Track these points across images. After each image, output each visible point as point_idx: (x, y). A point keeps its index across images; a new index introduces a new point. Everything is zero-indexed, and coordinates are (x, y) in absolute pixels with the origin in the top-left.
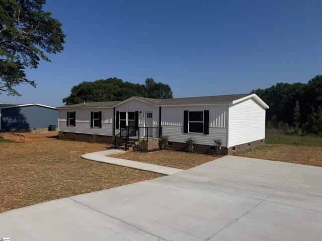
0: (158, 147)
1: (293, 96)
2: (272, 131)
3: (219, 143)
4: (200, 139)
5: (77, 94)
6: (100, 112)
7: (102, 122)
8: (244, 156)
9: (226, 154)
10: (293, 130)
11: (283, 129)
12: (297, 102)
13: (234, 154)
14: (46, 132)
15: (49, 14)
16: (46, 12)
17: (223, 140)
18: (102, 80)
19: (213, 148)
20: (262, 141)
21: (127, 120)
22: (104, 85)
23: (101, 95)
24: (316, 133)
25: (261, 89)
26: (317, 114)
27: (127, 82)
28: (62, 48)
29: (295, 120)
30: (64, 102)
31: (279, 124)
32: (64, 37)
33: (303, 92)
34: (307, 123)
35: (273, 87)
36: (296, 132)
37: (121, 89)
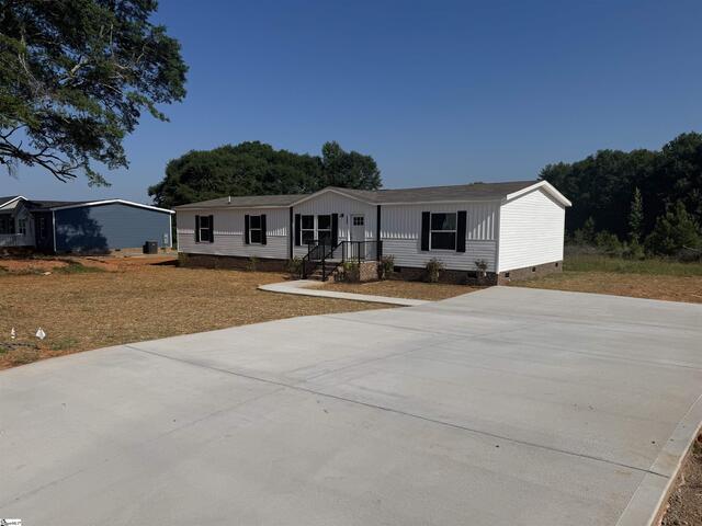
0: (375, 276)
1: (630, 178)
2: (583, 250)
3: (483, 266)
4: (449, 260)
5: (181, 177)
6: (264, 217)
7: (268, 233)
8: (523, 286)
9: (493, 283)
10: (627, 249)
11: (606, 247)
12: (638, 191)
13: (508, 284)
14: (139, 254)
15: (162, 29)
16: (157, 26)
17: (489, 260)
18: (230, 146)
19: (472, 274)
20: (557, 264)
21: (316, 230)
22: (235, 158)
23: (229, 179)
24: (670, 253)
25: (565, 163)
26: (675, 214)
27: (282, 151)
28: (184, 93)
29: (631, 229)
30: (151, 194)
31: (600, 237)
32: (185, 71)
33: (650, 169)
34: (654, 234)
35: (590, 158)
36: (632, 252)
37: (272, 166)
